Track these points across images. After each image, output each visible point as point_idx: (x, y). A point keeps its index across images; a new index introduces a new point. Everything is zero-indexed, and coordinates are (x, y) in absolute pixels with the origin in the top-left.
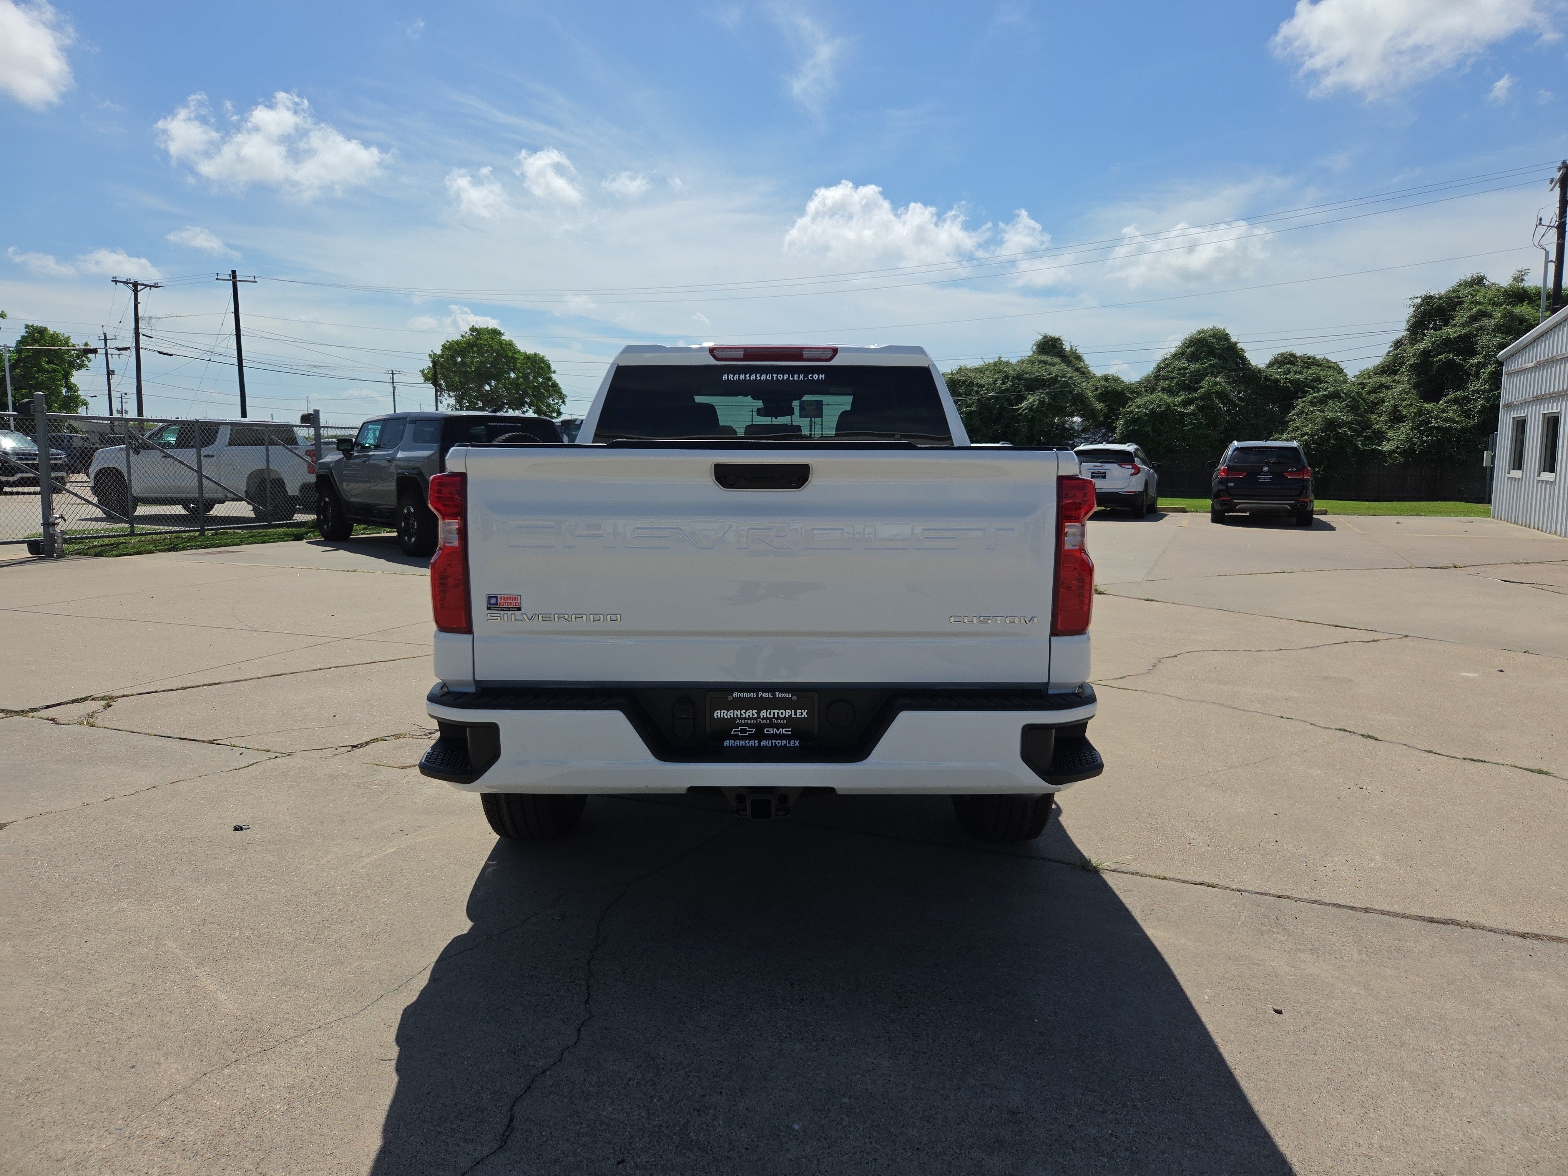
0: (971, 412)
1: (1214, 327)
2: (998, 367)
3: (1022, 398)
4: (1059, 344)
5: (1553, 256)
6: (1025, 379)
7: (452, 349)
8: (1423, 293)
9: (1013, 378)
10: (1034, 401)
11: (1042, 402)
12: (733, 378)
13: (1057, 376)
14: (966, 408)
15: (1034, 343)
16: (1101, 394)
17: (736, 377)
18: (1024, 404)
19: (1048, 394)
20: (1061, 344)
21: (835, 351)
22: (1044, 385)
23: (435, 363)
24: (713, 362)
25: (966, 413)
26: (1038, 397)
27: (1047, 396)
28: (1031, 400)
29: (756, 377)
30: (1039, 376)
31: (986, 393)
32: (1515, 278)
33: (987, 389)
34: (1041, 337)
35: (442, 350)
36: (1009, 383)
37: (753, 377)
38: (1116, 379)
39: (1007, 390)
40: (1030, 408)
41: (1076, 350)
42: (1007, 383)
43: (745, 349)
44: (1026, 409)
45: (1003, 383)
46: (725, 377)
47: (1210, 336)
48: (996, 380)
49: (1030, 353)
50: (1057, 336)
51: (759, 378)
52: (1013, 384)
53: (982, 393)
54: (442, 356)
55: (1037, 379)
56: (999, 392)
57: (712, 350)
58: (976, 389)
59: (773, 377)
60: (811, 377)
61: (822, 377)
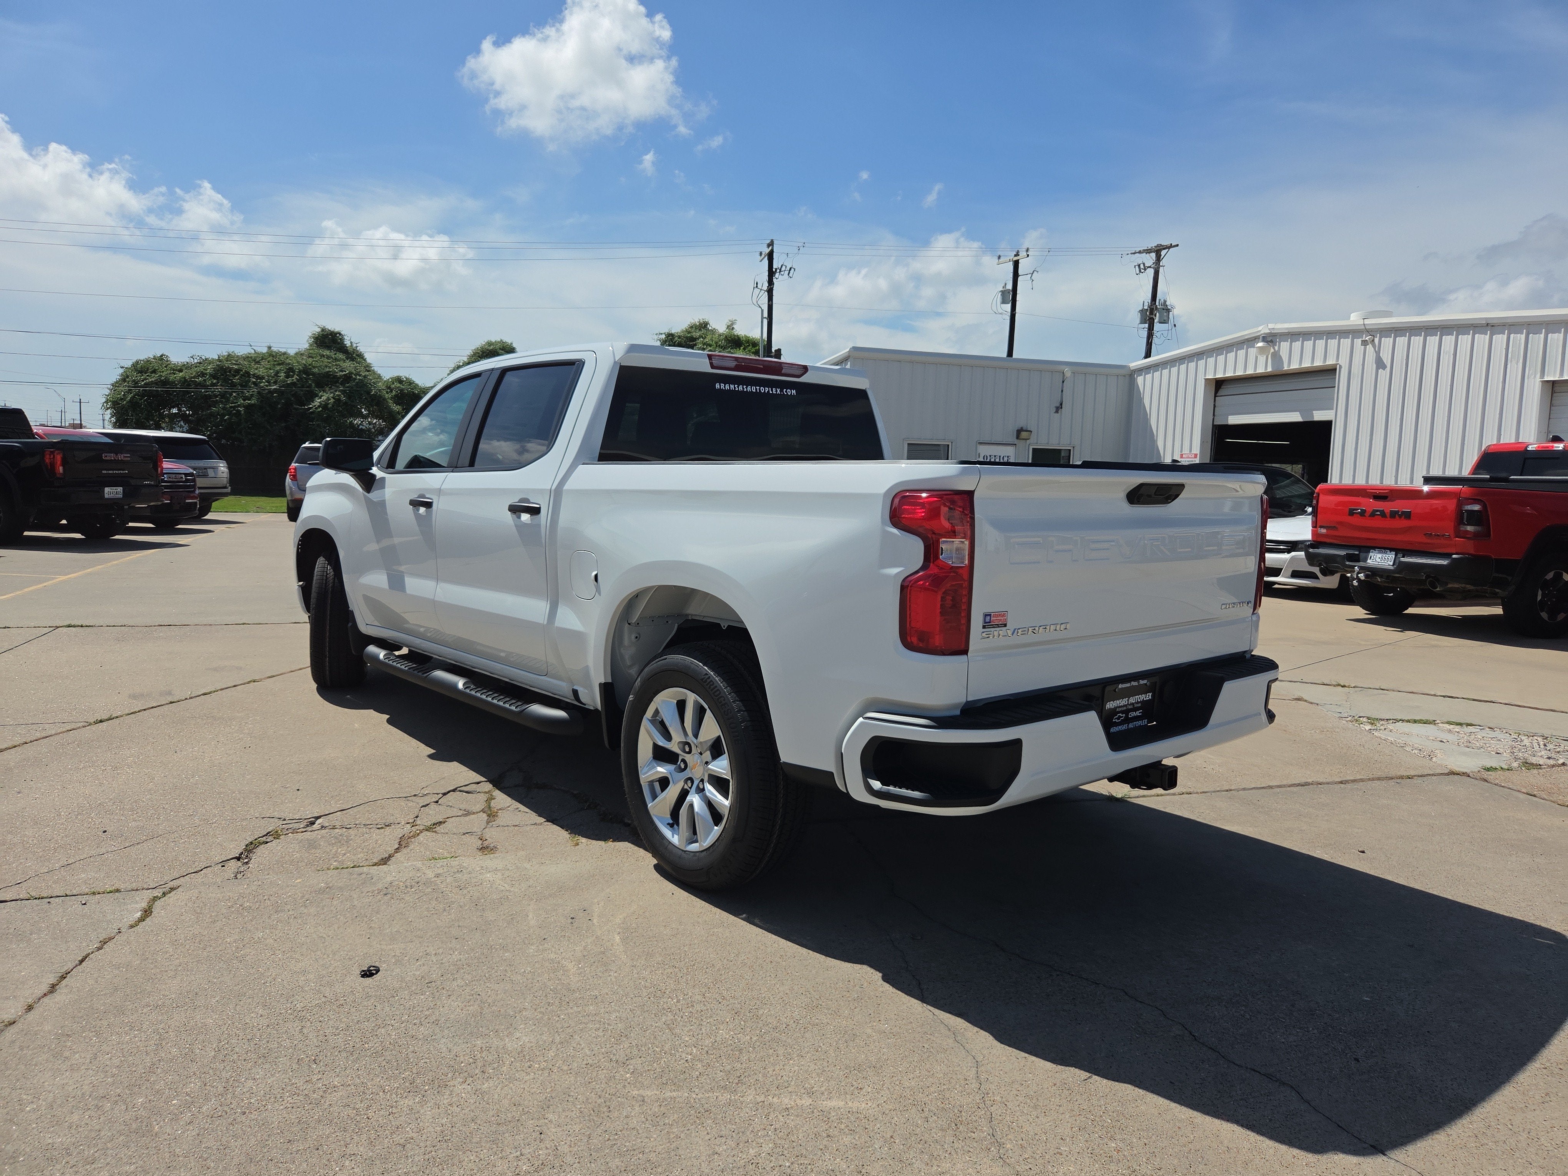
0: (250, 405)
1: (501, 340)
2: (274, 358)
3: (312, 396)
4: (340, 339)
5: (766, 314)
6: (314, 374)
8: (667, 331)
9: (300, 371)
10: (328, 399)
11: (338, 401)
12: (725, 387)
13: (351, 373)
14: (244, 400)
15: (310, 334)
16: (396, 396)
17: (727, 387)
18: (317, 402)
19: (343, 392)
20: (342, 340)
21: (805, 369)
22: (337, 382)
24: (709, 370)
25: (244, 407)
26: (332, 395)
27: (342, 394)
28: (324, 398)
30: (330, 372)
31: (267, 386)
32: (728, 326)
33: (268, 382)
34: (319, 330)
36: (296, 376)
37: (741, 388)
38: (410, 383)
39: (293, 384)
40: (324, 406)
41: (357, 347)
42: (293, 376)
44: (319, 406)
45: (287, 377)
47: (500, 349)
48: (278, 372)
49: (307, 346)
50: (337, 330)
51: (745, 390)
52: (301, 379)
53: (262, 384)
55: (327, 375)
56: (283, 386)
58: (254, 380)
59: (756, 389)
60: (786, 392)
61: (794, 392)
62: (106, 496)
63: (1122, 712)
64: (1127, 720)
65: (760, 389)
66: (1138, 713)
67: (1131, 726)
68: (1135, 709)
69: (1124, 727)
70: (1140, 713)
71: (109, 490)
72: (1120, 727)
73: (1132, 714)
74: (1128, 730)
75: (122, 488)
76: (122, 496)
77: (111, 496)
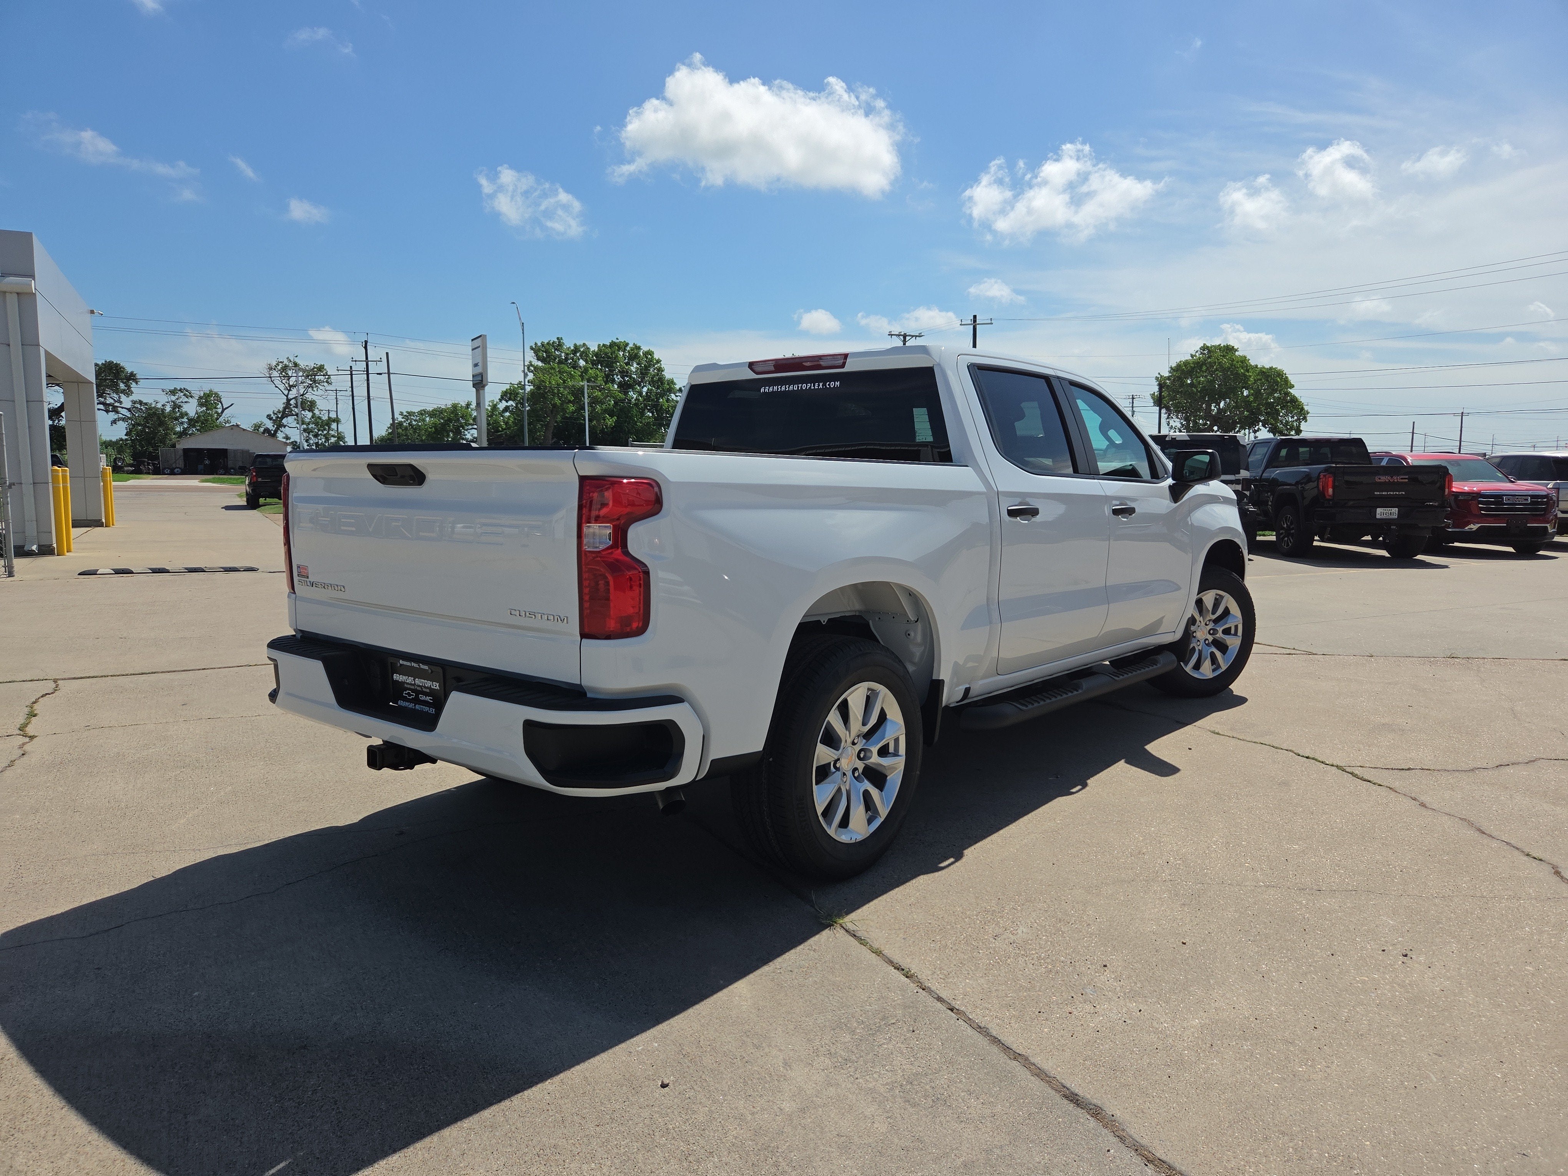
7: (1182, 371)
12: (769, 390)
17: (772, 389)
21: (846, 356)
23: (1161, 386)
24: (752, 375)
29: (786, 388)
35: (1170, 372)
37: (783, 388)
43: (776, 361)
46: (762, 390)
51: (788, 389)
54: (1168, 378)
57: (751, 365)
59: (798, 387)
60: (829, 385)
61: (838, 383)
62: (1378, 516)
63: (413, 691)
64: (416, 701)
65: (801, 386)
66: (428, 699)
67: (417, 707)
68: (426, 694)
69: (411, 705)
70: (430, 699)
71: (1382, 511)
72: (407, 703)
73: (422, 697)
74: (414, 711)
75: (1397, 509)
76: (1396, 517)
77: (1384, 517)
